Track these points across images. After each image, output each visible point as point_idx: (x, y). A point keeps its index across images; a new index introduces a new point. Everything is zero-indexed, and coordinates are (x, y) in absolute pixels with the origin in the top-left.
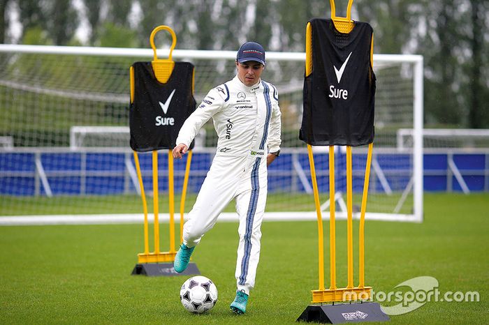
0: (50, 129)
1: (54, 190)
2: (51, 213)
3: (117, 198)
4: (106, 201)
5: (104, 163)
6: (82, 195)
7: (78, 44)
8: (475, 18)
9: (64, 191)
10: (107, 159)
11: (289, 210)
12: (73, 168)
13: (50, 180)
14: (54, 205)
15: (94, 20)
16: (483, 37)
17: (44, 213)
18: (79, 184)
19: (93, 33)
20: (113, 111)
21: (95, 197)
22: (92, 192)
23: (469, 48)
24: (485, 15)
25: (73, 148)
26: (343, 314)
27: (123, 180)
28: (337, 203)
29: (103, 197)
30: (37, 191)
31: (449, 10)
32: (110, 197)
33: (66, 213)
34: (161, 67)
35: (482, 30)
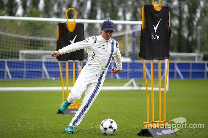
0: (14, 51)
1: (12, 76)
2: (14, 86)
3: (39, 80)
4: (34, 81)
5: (36, 65)
6: (24, 79)
7: (18, 16)
8: (180, 8)
9: (16, 77)
10: (37, 64)
11: (112, 86)
12: (20, 67)
13: (11, 72)
14: (12, 83)
15: (24, 7)
16: (183, 15)
17: (11, 86)
18: (23, 74)
19: (24, 12)
20: (34, 44)
21: (29, 79)
22: (28, 77)
23: (178, 20)
24: (184, 7)
25: (21, 59)
26: (157, 133)
27: (41, 72)
28: (132, 83)
29: (32, 79)
30: (6, 77)
31: (169, 4)
32: (36, 79)
33: (20, 86)
34: (70, 25)
35: (182, 13)
